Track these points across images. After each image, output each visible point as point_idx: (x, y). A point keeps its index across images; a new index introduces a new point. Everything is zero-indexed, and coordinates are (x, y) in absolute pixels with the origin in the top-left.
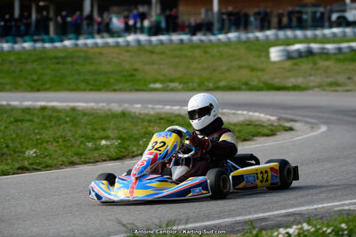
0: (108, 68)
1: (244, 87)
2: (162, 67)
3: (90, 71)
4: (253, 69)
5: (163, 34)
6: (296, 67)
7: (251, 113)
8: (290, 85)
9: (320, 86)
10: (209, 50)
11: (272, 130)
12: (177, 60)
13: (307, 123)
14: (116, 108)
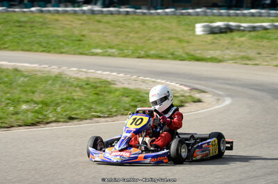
0: (60, 33)
1: (170, 56)
2: (106, 34)
3: (45, 35)
4: (180, 41)
5: (114, 7)
6: (216, 41)
7: (168, 83)
8: (209, 57)
9: (234, 59)
10: (147, 22)
11: (182, 102)
12: (119, 29)
13: (215, 94)
14: (55, 70)
